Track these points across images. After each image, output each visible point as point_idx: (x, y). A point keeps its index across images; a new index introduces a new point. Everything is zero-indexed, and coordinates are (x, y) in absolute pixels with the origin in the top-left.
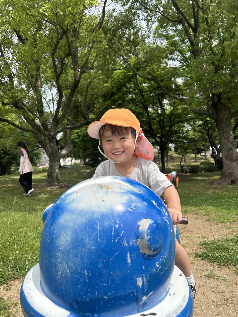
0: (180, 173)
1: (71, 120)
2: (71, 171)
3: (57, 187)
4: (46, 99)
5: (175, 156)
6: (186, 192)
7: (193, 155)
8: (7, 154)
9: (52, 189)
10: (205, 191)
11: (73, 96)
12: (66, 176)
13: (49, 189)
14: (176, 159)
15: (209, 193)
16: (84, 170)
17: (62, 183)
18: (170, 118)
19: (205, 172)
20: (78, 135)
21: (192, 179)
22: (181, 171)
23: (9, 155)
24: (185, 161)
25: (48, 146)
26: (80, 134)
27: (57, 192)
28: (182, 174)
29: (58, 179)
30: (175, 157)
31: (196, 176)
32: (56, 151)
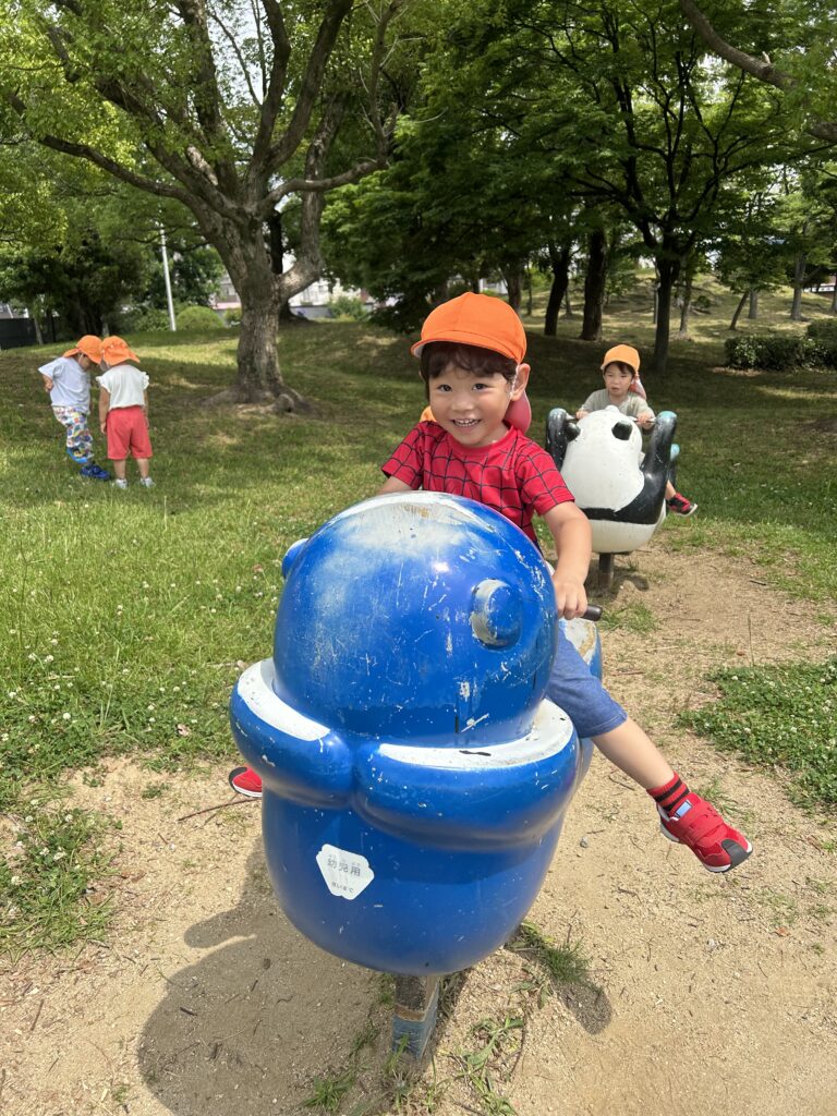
0: (718, 366)
1: (320, 152)
2: (322, 339)
3: (269, 408)
4: (237, 39)
5: (719, 293)
6: (723, 453)
7: (788, 292)
8: (103, 257)
9: (252, 413)
10: (792, 456)
11: (328, 51)
12: (307, 357)
13: (243, 412)
14: (720, 302)
15: (803, 466)
16: (369, 339)
17: (286, 396)
18: (715, 143)
19: (817, 365)
20: (351, 206)
21: (760, 394)
22: (725, 360)
23: (107, 261)
24: (751, 316)
25: (237, 251)
26: (356, 202)
27: (269, 426)
28: (727, 369)
29: (273, 380)
30: (716, 296)
31: (778, 385)
32: (266, 277)
